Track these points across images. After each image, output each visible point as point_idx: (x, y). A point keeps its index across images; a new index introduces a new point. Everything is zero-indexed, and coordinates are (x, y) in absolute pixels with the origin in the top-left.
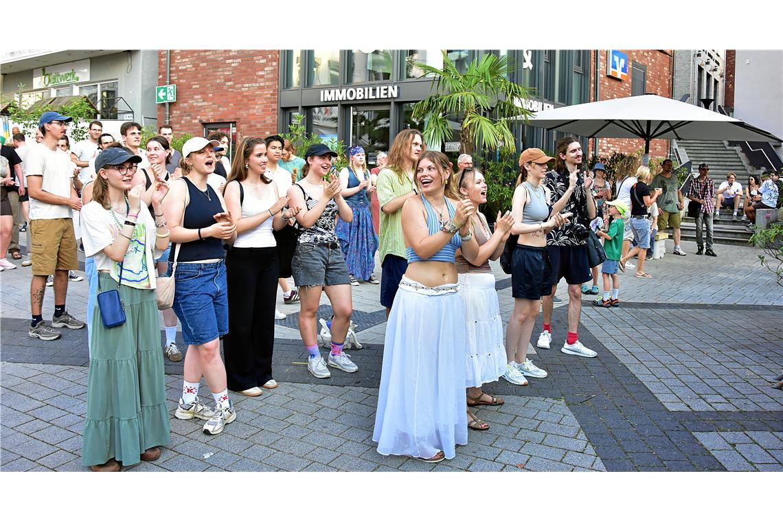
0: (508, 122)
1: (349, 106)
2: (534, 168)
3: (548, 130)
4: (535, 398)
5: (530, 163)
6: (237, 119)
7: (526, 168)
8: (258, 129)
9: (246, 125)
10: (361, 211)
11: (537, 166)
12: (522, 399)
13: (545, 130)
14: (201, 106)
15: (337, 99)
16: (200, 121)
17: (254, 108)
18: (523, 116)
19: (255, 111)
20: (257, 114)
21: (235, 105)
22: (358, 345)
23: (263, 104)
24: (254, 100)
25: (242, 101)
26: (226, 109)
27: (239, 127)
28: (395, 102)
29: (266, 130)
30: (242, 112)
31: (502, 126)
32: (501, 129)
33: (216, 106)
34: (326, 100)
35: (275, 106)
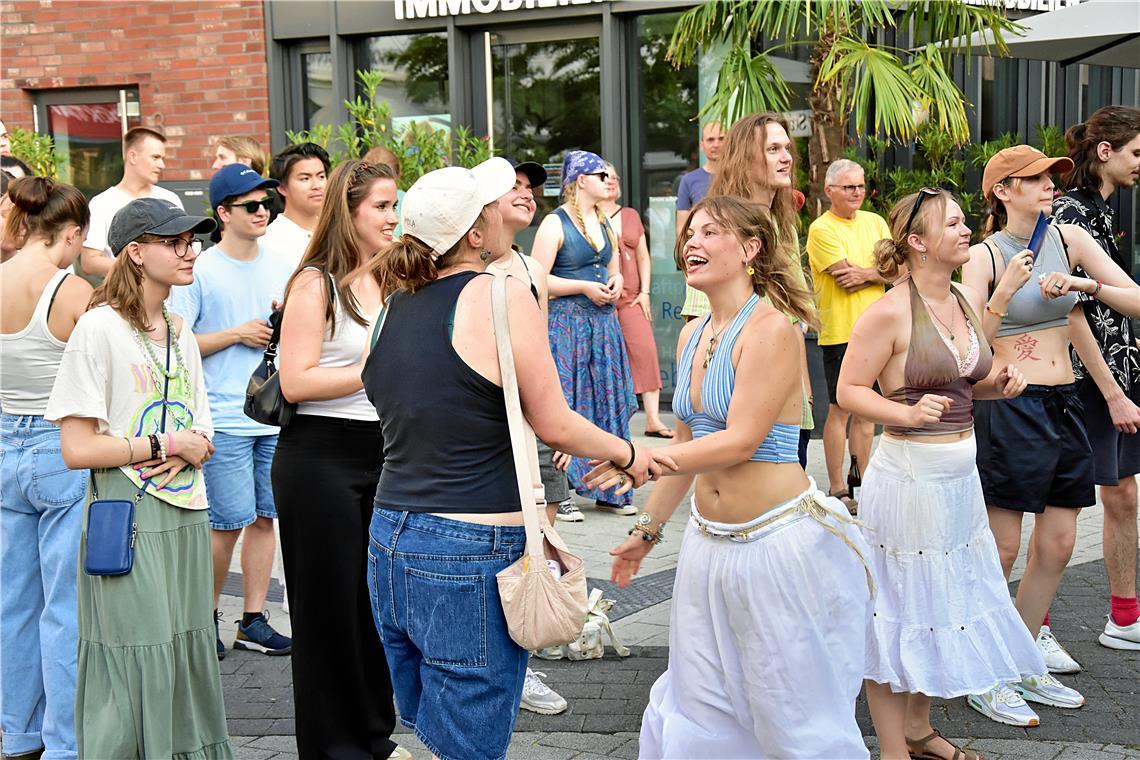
0: (944, 53)
1: (482, 28)
2: (1019, 191)
3: (1064, 63)
4: (1076, 744)
5: (1007, 181)
6: (138, 76)
7: (1001, 197)
8: (209, 107)
9: (171, 95)
10: (597, 325)
11: (1027, 187)
12: (1046, 746)
13: (1053, 66)
14: (19, 38)
15: (443, 13)
16: (20, 83)
17: (192, 43)
18: (988, 31)
19: (194, 53)
20: (203, 60)
21: (129, 33)
22: (621, 650)
23: (218, 29)
24: (190, 18)
25: (149, 20)
26: (101, 46)
27: (149, 100)
28: (614, 15)
29: (238, 107)
30: (153, 55)
31: (928, 69)
32: (927, 81)
33: (68, 37)
34: (410, 15)
35: (256, 36)
